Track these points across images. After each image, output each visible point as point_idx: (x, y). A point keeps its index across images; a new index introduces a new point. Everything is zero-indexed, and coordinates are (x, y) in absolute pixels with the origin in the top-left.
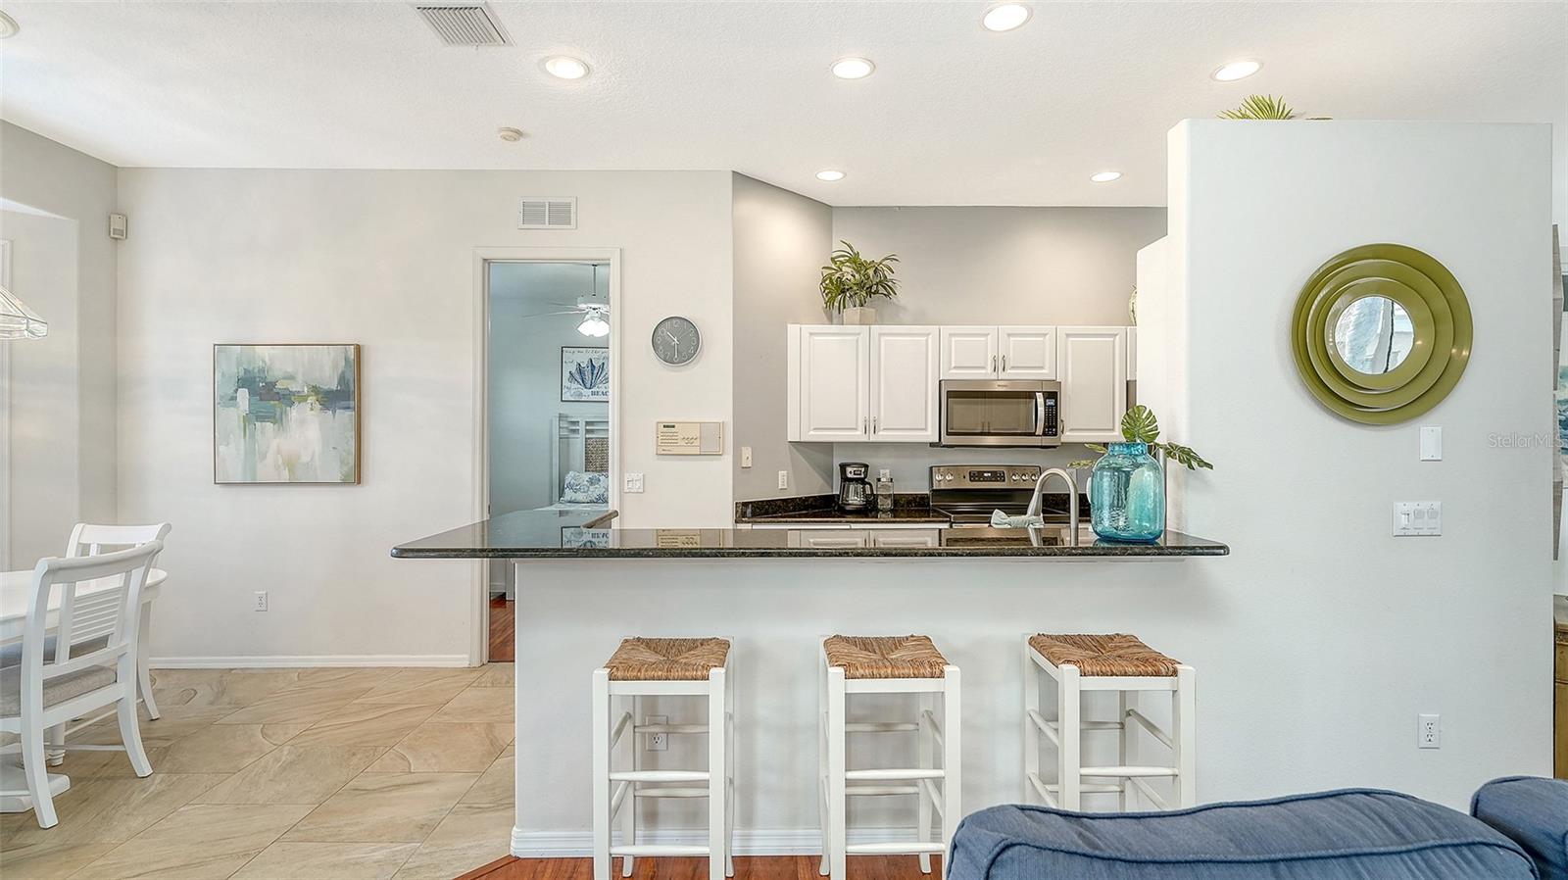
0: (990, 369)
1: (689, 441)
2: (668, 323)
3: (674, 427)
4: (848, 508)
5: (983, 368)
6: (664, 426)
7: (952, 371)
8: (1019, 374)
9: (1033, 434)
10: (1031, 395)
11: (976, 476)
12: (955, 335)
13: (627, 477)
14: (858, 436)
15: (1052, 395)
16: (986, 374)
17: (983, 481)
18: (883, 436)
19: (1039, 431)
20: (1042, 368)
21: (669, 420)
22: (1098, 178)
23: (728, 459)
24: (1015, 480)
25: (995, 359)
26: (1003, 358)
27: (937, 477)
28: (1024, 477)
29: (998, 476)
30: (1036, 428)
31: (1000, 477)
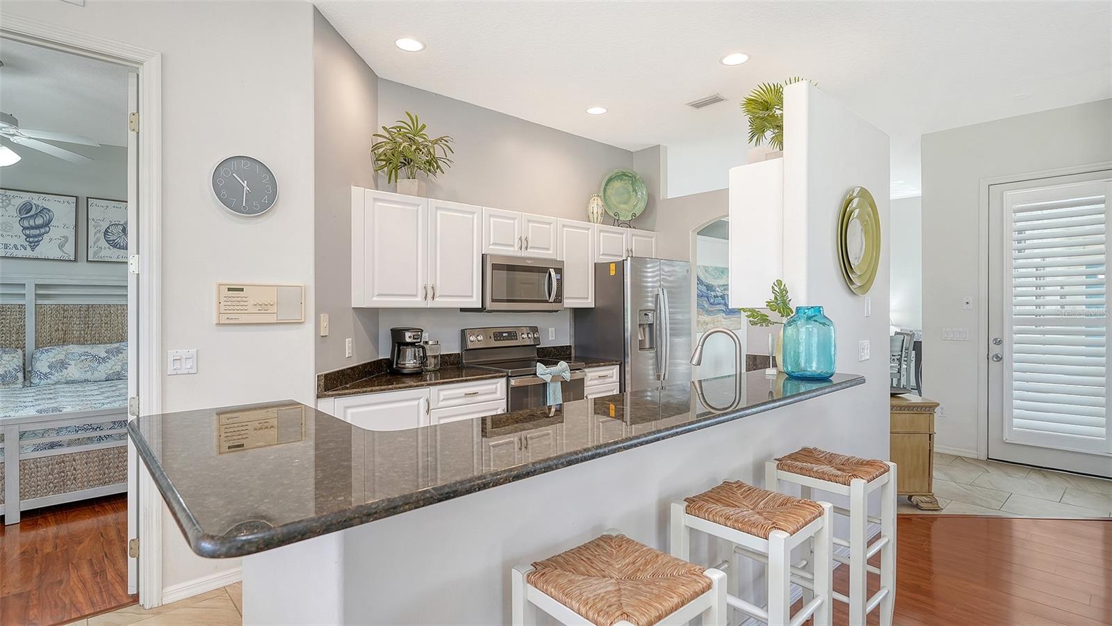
0: (516, 248)
1: (263, 308)
2: (234, 164)
3: (242, 290)
4: (405, 371)
5: (512, 246)
6: (229, 290)
7: (490, 247)
8: (535, 253)
9: (547, 301)
10: (544, 270)
11: (498, 336)
12: (494, 216)
13: (171, 354)
14: (418, 302)
15: (559, 271)
16: (514, 251)
17: (504, 340)
18: (440, 302)
19: (552, 299)
20: (548, 249)
21: (235, 281)
22: (591, 111)
23: (310, 327)
24: (523, 338)
25: (520, 239)
26: (526, 239)
27: (471, 338)
28: (530, 335)
29: (512, 335)
30: (550, 296)
31: (514, 336)
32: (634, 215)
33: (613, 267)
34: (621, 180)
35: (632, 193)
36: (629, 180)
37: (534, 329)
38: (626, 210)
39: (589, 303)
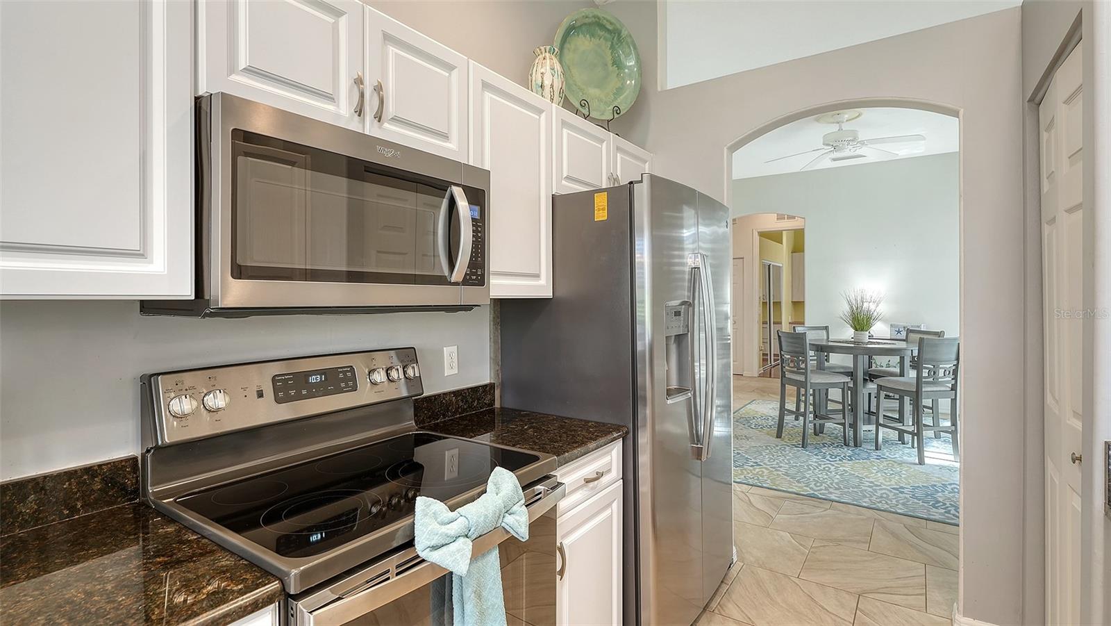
0: (346, 106)
5: (329, 97)
9: (441, 281)
10: (438, 187)
11: (288, 386)
15: (477, 197)
17: (310, 397)
19: (458, 275)
20: (446, 136)
24: (374, 384)
25: (359, 81)
26: (379, 89)
27: (176, 406)
28: (394, 374)
29: (339, 380)
30: (452, 265)
31: (345, 380)
32: (617, 110)
33: (601, 201)
34: (592, 35)
35: (611, 68)
36: (606, 39)
37: (408, 356)
38: (600, 100)
39: (540, 286)
